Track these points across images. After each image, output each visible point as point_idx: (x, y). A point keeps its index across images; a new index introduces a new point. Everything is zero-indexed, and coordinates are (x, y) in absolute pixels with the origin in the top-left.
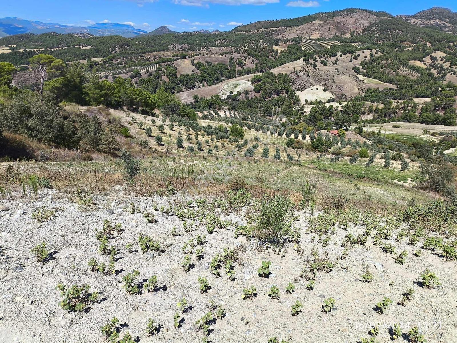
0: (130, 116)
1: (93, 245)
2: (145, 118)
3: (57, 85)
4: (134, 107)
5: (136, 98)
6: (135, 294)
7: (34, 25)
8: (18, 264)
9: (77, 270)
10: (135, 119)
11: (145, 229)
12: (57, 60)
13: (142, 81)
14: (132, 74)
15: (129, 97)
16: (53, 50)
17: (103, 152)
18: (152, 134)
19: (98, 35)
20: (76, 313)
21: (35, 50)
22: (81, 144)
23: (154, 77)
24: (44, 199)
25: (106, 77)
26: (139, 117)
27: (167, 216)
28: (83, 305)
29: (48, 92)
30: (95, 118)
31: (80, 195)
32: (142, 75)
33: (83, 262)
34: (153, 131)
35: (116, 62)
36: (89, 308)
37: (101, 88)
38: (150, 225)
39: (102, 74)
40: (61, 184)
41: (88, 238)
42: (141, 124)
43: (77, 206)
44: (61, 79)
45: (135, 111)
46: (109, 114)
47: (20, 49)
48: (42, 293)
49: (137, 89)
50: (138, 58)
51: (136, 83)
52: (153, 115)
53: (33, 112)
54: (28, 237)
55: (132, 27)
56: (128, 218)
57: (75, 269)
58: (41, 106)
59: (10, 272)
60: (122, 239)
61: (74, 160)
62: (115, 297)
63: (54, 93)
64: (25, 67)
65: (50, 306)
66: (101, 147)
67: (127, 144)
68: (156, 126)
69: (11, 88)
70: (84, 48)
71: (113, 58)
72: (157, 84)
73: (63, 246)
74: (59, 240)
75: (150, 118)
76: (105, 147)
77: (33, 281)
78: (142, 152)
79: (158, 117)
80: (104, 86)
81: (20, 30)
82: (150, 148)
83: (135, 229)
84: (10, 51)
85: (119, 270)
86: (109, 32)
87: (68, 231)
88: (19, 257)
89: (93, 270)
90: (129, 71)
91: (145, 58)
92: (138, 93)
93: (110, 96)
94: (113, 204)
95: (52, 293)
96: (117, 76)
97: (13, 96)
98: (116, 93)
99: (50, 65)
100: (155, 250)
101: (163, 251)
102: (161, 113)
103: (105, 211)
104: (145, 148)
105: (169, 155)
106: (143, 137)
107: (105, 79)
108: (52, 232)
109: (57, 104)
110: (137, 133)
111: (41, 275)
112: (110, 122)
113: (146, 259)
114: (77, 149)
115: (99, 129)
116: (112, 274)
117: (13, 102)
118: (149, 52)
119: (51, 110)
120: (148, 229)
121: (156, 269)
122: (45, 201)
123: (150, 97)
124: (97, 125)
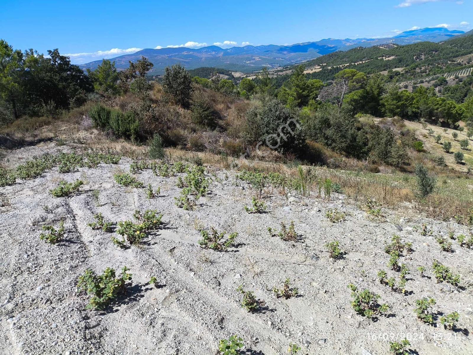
0: (428, 128)
1: (382, 257)
2: (445, 131)
3: (355, 97)
4: (433, 118)
5: (437, 109)
6: (427, 324)
7: (344, 42)
8: (314, 253)
9: (366, 276)
10: (433, 132)
11: (439, 256)
12: (359, 74)
13: (447, 90)
14: (436, 82)
15: (429, 107)
16: (356, 64)
17: (391, 165)
18: (451, 150)
19: (403, 44)
20: (365, 318)
21: (341, 66)
22: (370, 155)
23: (464, 84)
24: (335, 202)
25: (406, 87)
26: (438, 130)
27: (468, 249)
28: (371, 312)
29: (347, 105)
30: (388, 130)
31: (370, 204)
32: (449, 82)
33: (372, 270)
34: (452, 147)
35: (419, 71)
36: (376, 318)
37: (399, 98)
38: (445, 253)
39: (402, 84)
40: (350, 191)
41: (376, 249)
42: (439, 138)
43: (365, 214)
44: (361, 91)
45: (434, 123)
46: (403, 126)
47: (329, 66)
48: (334, 286)
49: (440, 99)
50: (447, 63)
51: (440, 91)
52: (456, 128)
53: (332, 123)
54: (322, 232)
55: (446, 30)
56: (419, 239)
57: (363, 275)
58: (339, 118)
59: (308, 258)
60: (412, 259)
61: (362, 170)
62: (404, 317)
63: (352, 105)
64: (330, 82)
65: (340, 301)
66: (390, 160)
67: (419, 159)
68: (458, 141)
69: (317, 101)
70: (387, 59)
71: (417, 66)
72: (467, 91)
73: (353, 250)
74: (348, 242)
75: (451, 131)
76: (395, 160)
77: (326, 272)
78: (435, 170)
79: (462, 130)
80: (402, 97)
81: (332, 50)
82: (446, 166)
83: (427, 253)
84: (321, 69)
85: (409, 291)
86: (417, 39)
87: (357, 236)
88: (315, 248)
89: (382, 282)
90: (433, 79)
91: (455, 63)
92: (440, 102)
93: (407, 107)
94: (401, 220)
95: (343, 289)
96: (418, 85)
97: (318, 109)
98: (415, 104)
99: (352, 79)
100: (452, 284)
101: (463, 288)
102: (466, 126)
103: (393, 225)
104: (439, 165)
105: (470, 177)
106: (439, 152)
107: (404, 89)
108: (343, 234)
109: (353, 116)
110: (432, 147)
111: (333, 270)
112: (403, 134)
113: (441, 290)
114: (366, 160)
115: (390, 141)
116: (401, 293)
117: (317, 114)
118: (462, 55)
119: (347, 121)
120: (443, 257)
121: (454, 306)
122: (337, 204)
123: (455, 107)
124: (389, 137)
